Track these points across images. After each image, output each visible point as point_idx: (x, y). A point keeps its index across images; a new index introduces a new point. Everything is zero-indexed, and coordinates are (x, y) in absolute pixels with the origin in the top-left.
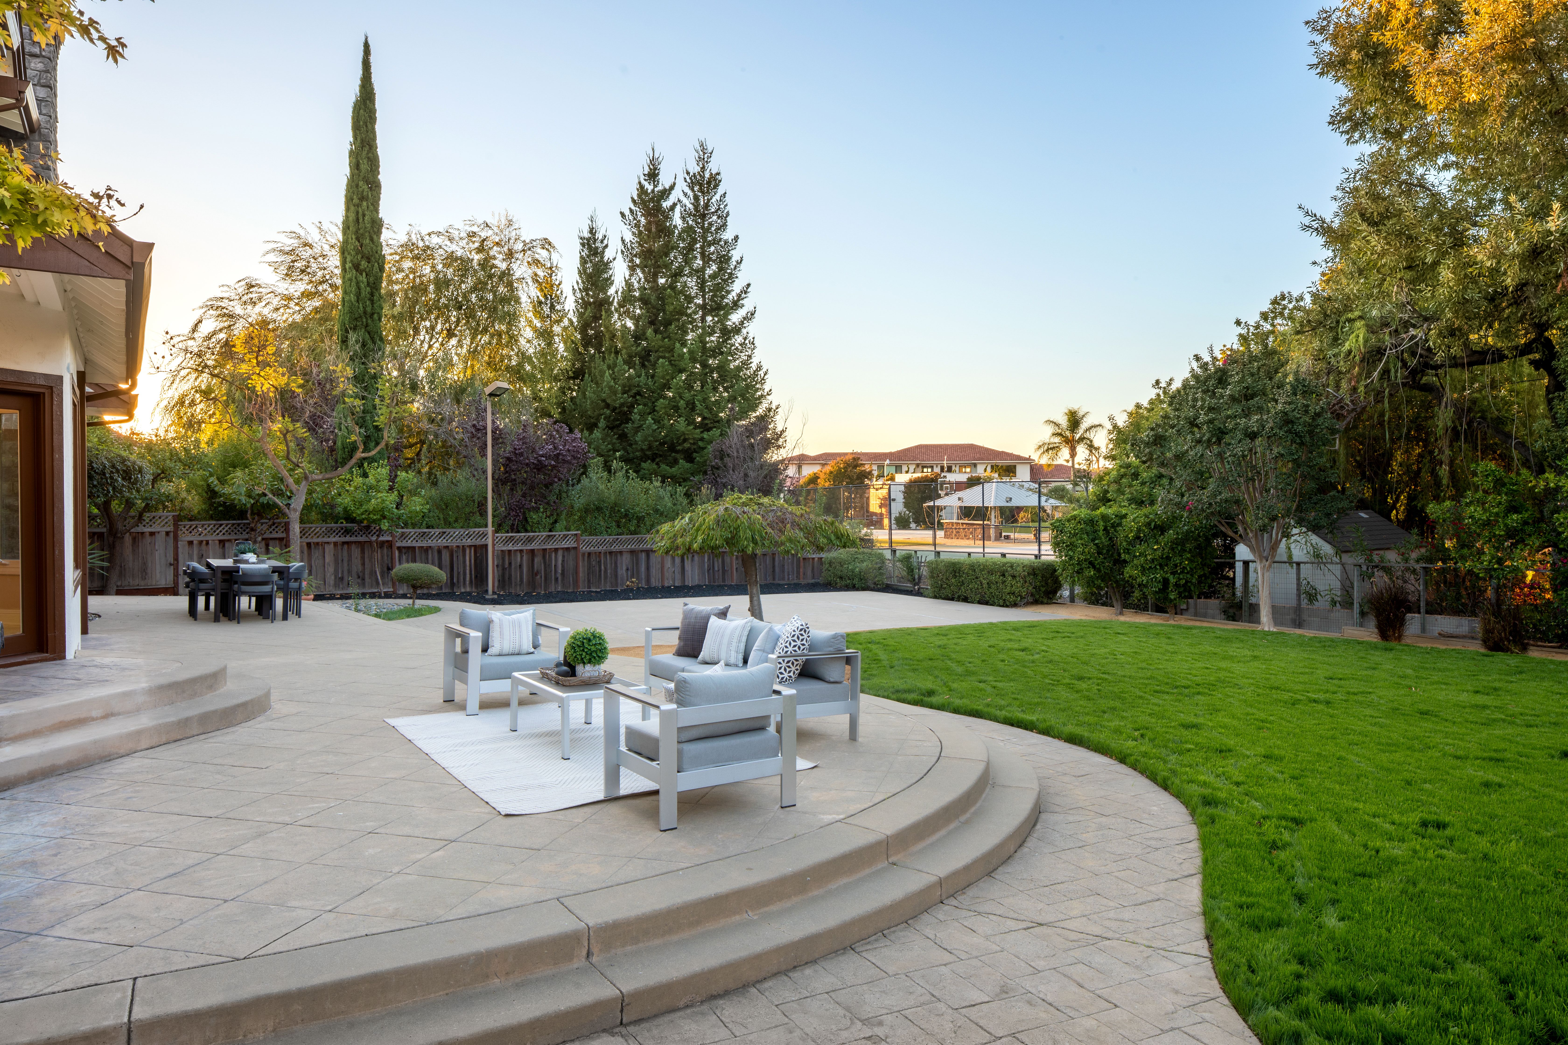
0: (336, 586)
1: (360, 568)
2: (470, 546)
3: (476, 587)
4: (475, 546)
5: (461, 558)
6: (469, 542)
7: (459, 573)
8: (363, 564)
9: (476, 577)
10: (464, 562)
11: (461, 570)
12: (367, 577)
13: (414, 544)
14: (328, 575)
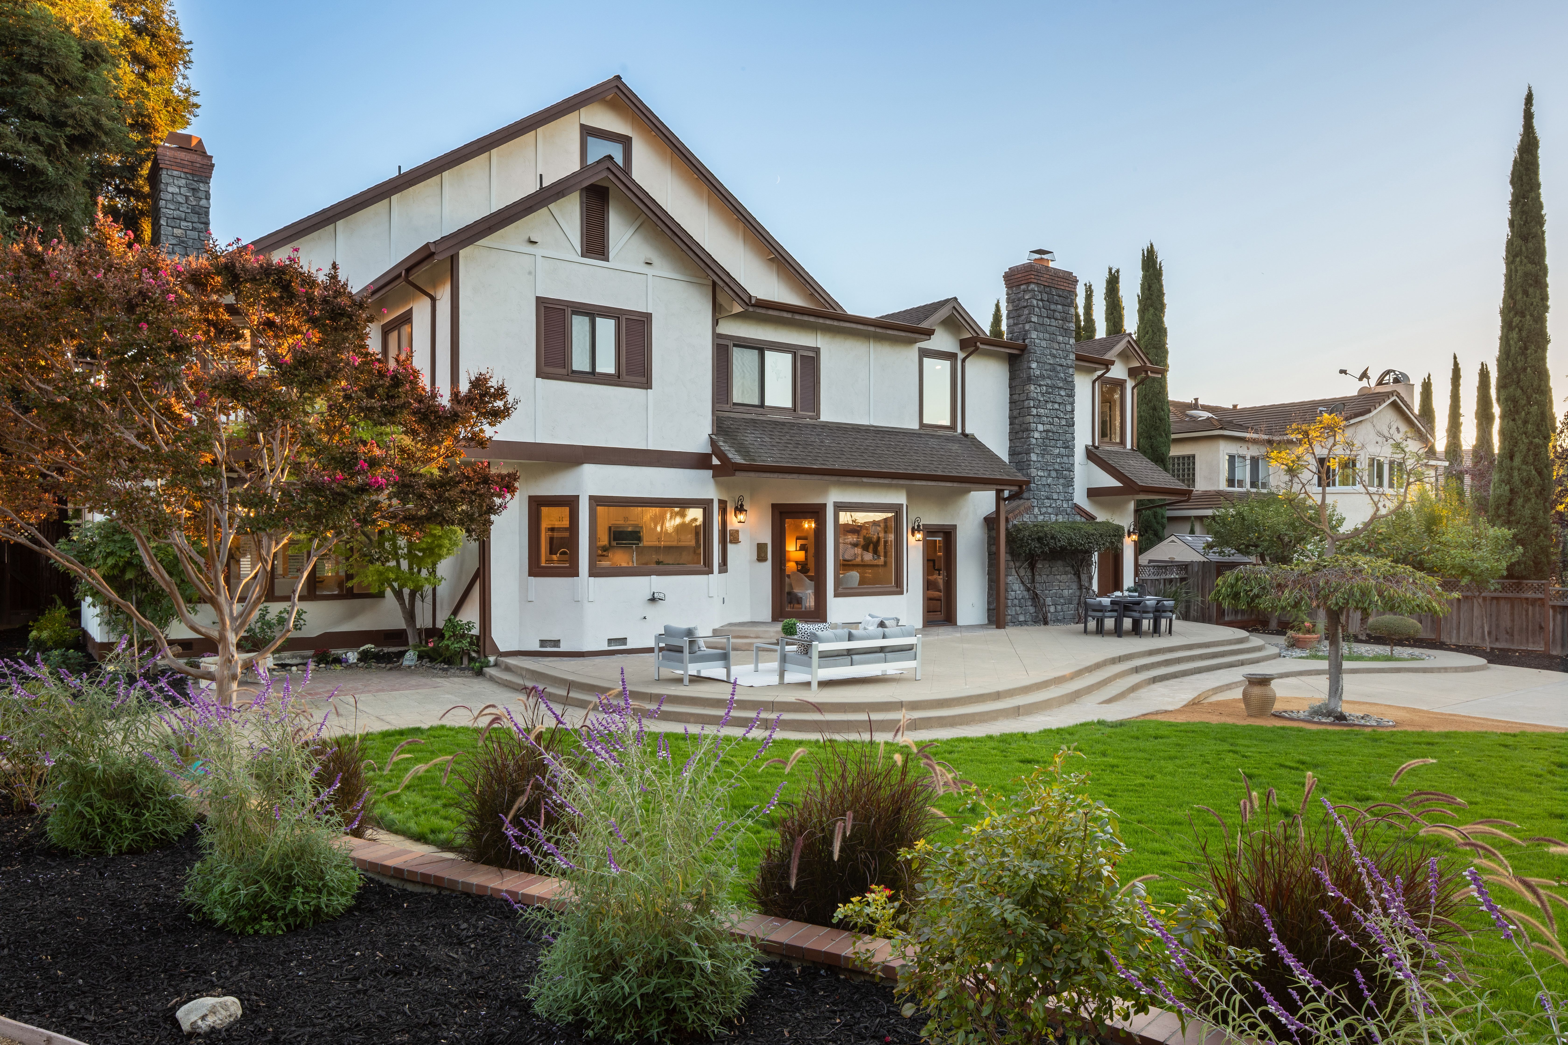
8: (1513, 621)
12: (1516, 633)
14: (1475, 629)
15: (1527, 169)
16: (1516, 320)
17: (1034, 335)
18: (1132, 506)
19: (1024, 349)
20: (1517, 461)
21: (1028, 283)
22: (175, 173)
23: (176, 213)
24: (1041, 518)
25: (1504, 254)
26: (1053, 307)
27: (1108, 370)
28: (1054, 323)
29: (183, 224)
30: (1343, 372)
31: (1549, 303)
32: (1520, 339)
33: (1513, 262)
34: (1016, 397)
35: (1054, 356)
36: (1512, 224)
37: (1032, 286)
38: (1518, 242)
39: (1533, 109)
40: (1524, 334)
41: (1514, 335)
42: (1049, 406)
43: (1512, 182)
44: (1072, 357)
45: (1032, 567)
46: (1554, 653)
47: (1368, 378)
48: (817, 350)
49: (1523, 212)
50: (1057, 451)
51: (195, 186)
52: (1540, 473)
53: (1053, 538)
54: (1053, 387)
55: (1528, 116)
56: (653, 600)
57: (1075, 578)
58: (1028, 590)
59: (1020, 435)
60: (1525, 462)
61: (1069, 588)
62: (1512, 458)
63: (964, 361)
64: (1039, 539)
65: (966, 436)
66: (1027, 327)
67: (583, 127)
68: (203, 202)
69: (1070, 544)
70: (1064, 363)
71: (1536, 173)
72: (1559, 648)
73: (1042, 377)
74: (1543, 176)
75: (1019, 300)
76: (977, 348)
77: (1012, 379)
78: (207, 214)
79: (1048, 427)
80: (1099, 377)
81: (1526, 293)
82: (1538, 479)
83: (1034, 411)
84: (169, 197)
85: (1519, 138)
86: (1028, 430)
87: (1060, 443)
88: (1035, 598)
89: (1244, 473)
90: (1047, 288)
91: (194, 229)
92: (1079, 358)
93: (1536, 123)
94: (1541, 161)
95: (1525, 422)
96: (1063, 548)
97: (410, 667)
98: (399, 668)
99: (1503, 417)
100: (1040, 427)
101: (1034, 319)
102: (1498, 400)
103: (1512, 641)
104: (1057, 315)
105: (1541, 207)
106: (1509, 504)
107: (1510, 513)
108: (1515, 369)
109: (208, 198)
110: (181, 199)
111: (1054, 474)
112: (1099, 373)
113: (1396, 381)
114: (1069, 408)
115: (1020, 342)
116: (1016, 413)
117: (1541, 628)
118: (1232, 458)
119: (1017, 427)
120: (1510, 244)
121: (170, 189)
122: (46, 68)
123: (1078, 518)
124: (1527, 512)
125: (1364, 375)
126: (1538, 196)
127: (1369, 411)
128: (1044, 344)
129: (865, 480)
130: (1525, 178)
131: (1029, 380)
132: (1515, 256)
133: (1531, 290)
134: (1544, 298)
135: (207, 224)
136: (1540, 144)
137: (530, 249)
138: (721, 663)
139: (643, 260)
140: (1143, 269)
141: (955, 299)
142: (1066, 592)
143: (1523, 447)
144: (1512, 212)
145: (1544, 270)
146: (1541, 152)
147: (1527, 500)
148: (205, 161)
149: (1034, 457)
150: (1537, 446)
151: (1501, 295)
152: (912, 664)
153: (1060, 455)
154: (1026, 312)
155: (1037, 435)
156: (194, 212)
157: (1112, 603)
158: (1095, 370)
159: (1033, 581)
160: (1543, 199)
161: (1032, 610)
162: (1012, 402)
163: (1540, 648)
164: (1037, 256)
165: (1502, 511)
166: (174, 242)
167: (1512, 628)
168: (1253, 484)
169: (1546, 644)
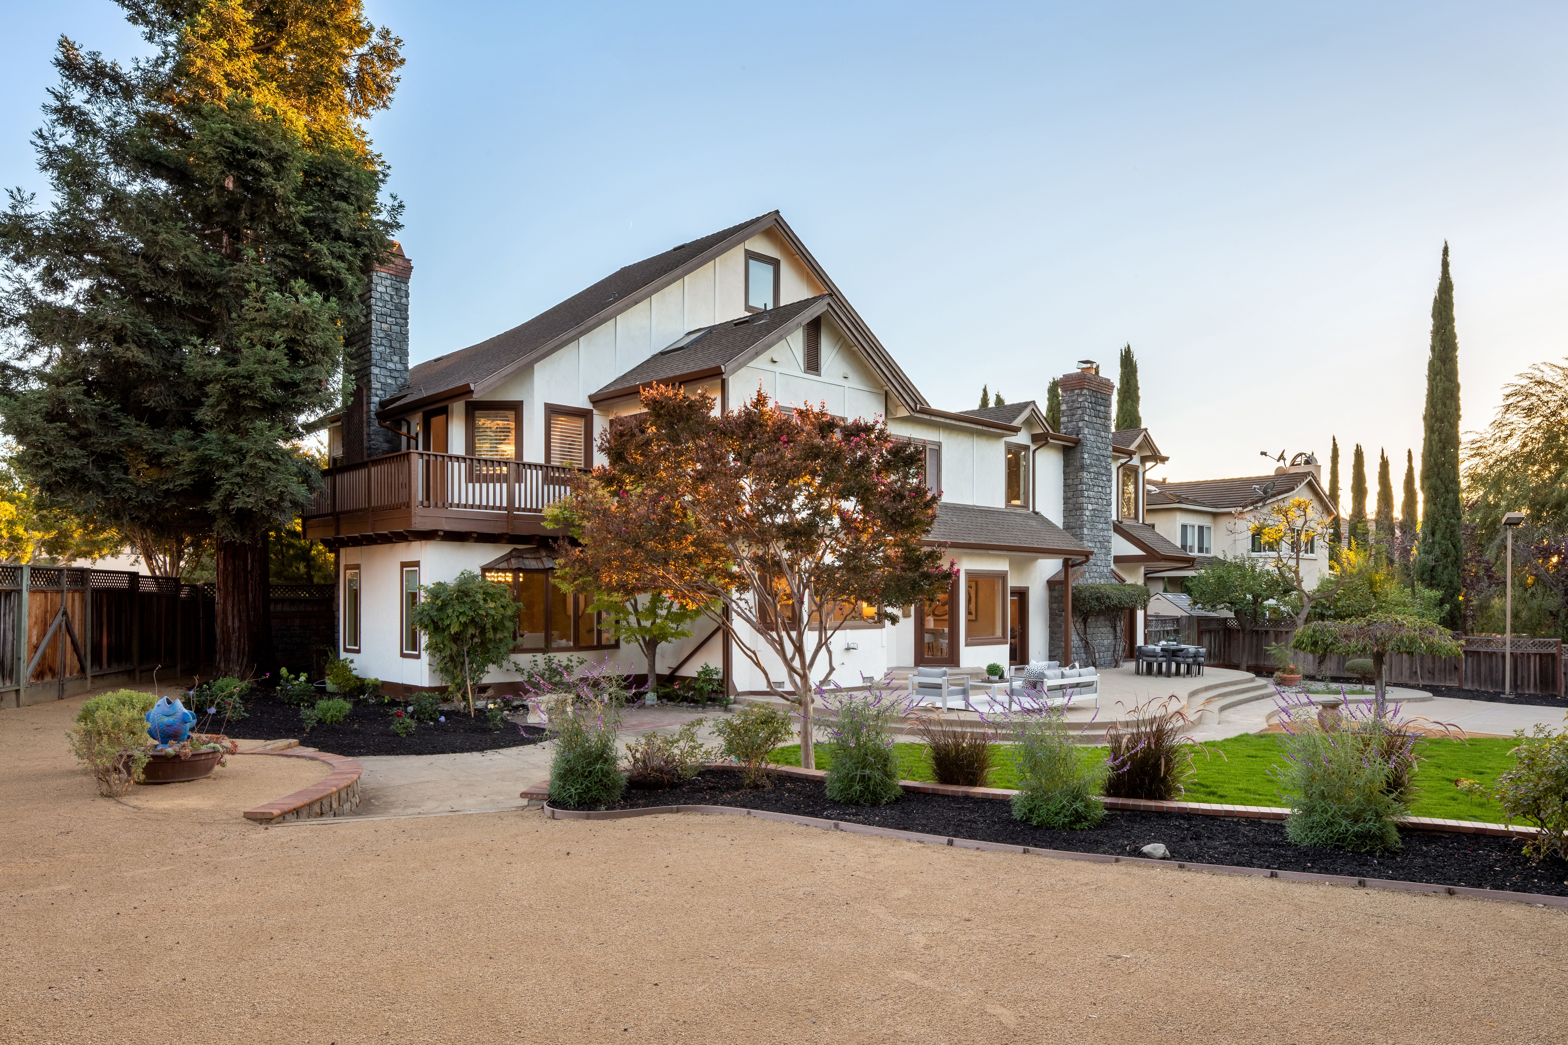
0: (1411, 678)
1: (1431, 666)
2: (1535, 654)
3: (1541, 690)
4: (1540, 654)
5: (1526, 663)
6: (1534, 650)
7: (1523, 677)
8: (1434, 663)
9: (1541, 682)
10: (1529, 668)
11: (1526, 675)
12: (1436, 673)
13: (1479, 649)
14: (1404, 670)
15: (1445, 306)
16: (1437, 425)
17: (1086, 431)
18: (1142, 570)
19: (1077, 442)
20: (1438, 536)
21: (1082, 389)
22: (383, 274)
23: (384, 310)
24: (1090, 581)
25: (1427, 372)
26: (1098, 408)
27: (1131, 459)
28: (1099, 421)
29: (389, 319)
30: (1264, 453)
31: (1461, 413)
32: (1440, 441)
33: (1434, 379)
34: (1070, 481)
35: (1099, 449)
36: (1433, 349)
37: (1085, 391)
38: (1438, 364)
39: (1449, 259)
40: (1443, 437)
41: (1436, 437)
42: (1096, 489)
43: (1433, 316)
44: (1111, 449)
45: (1085, 621)
46: (1466, 688)
47: (1284, 459)
48: (939, 445)
49: (1442, 340)
50: (1100, 526)
51: (398, 285)
52: (1454, 546)
53: (1108, 597)
54: (1098, 473)
55: (1445, 265)
56: (848, 649)
57: (1112, 630)
58: (1082, 640)
59: (1074, 513)
60: (1443, 538)
61: (1108, 638)
62: (1433, 534)
63: (1034, 452)
64: (1098, 599)
65: (1037, 513)
66: (1081, 424)
67: (746, 251)
68: (404, 300)
69: (1120, 603)
70: (1105, 453)
71: (1451, 309)
72: (1470, 684)
73: (1091, 465)
74: (1457, 312)
75: (1073, 401)
76: (1047, 442)
77: (1066, 466)
78: (406, 310)
79: (1095, 506)
80: (1122, 465)
81: (1445, 405)
82: (1453, 552)
83: (1086, 493)
84: (378, 295)
85: (1438, 281)
86: (1081, 509)
87: (1102, 520)
88: (1087, 645)
89: (1193, 540)
90: (1095, 393)
91: (397, 324)
92: (1115, 450)
93: (1451, 270)
94: (1455, 301)
95: (1444, 506)
96: (1115, 606)
97: (652, 705)
98: (643, 706)
99: (1426, 502)
100: (1090, 507)
101: (1086, 418)
102: (1422, 488)
103: (1433, 679)
104: (1101, 415)
105: (1455, 337)
106: (1432, 571)
107: (1433, 578)
108: (1436, 464)
109: (407, 296)
110: (387, 298)
111: (1098, 545)
112: (1123, 461)
113: (1307, 462)
114: (1108, 491)
115: (1074, 436)
116: (1069, 494)
117: (1456, 668)
118: (1184, 527)
119: (1071, 506)
120: (1431, 364)
121: (380, 289)
122: (352, 198)
123: (1114, 581)
124: (1445, 577)
125: (1282, 457)
126: (1453, 327)
127: (1293, 489)
128: (1092, 438)
129: (990, 552)
130: (1444, 314)
131: (1082, 468)
132: (1436, 374)
133: (1448, 402)
134: (1458, 409)
135: (406, 319)
136: (1455, 287)
137: (772, 367)
138: (961, 697)
139: (841, 375)
140: (1122, 366)
141: (1034, 402)
142: (1106, 642)
143: (1442, 526)
144: (1433, 339)
145: (1457, 387)
146: (1455, 294)
147: (1445, 568)
148: (405, 265)
149: (1086, 531)
150: (1453, 525)
151: (1424, 405)
152: (1093, 696)
153: (1103, 530)
154: (1079, 412)
155: (1088, 513)
156: (397, 309)
157: (1162, 650)
158: (1119, 458)
159: (1085, 633)
160: (1456, 330)
161: (1084, 656)
162: (1066, 485)
163: (1455, 684)
164: (1085, 366)
165: (1426, 576)
166: (382, 335)
167: (1434, 669)
168: (1201, 550)
169: (1460, 681)
